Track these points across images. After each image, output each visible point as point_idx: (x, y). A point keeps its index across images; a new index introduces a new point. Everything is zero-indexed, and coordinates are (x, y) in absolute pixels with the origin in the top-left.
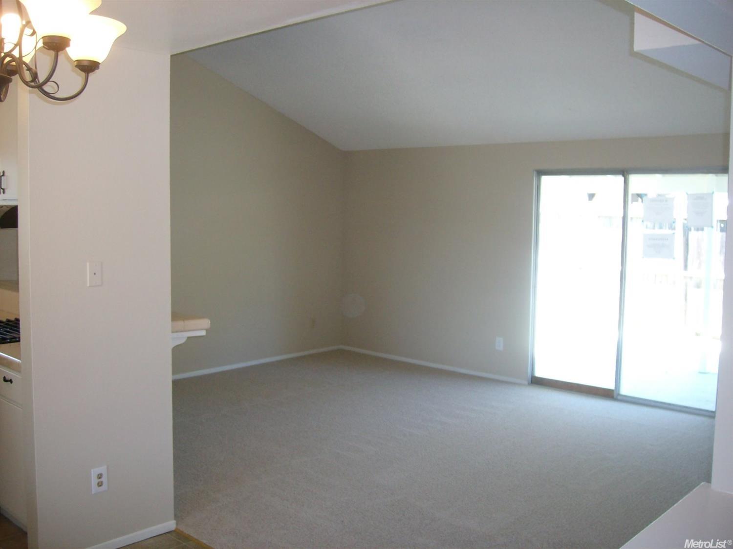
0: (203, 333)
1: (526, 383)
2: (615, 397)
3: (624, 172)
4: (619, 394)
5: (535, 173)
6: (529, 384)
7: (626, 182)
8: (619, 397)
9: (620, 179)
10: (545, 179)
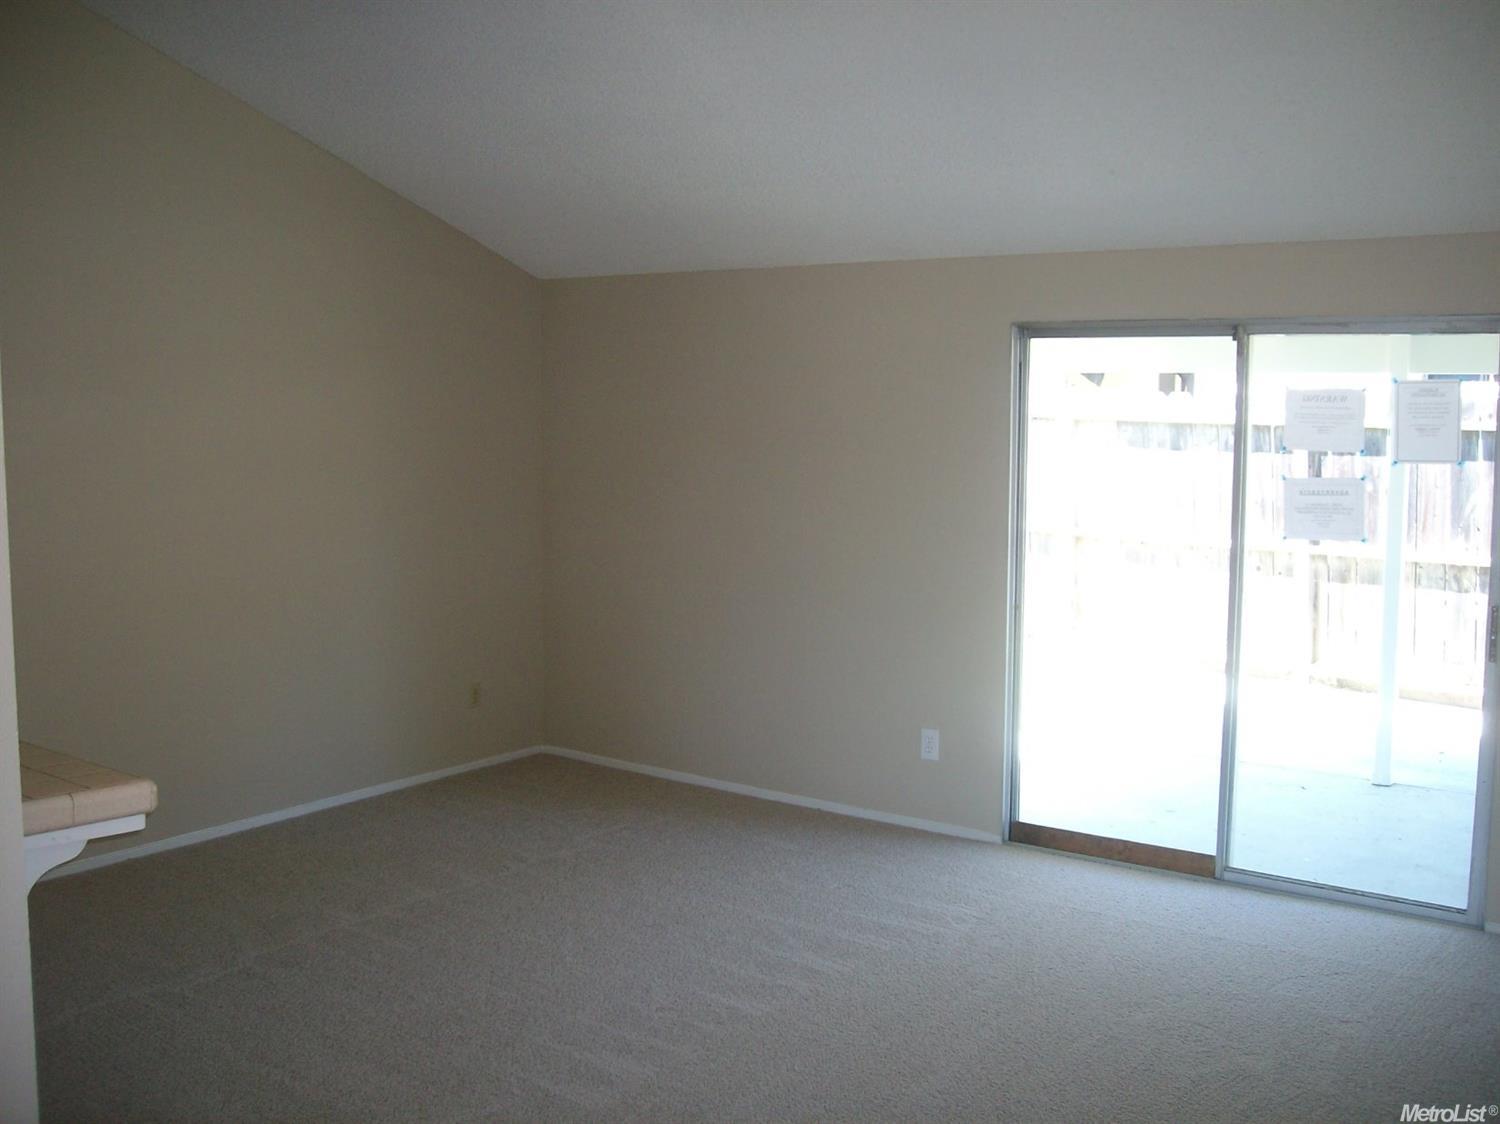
0: (138, 823)
1: (998, 839)
2: (1217, 875)
3: (1239, 330)
4: (1227, 868)
5: (1015, 330)
6: (1003, 840)
7: (1242, 354)
8: (1227, 876)
9: (1227, 344)
10: (1037, 345)
